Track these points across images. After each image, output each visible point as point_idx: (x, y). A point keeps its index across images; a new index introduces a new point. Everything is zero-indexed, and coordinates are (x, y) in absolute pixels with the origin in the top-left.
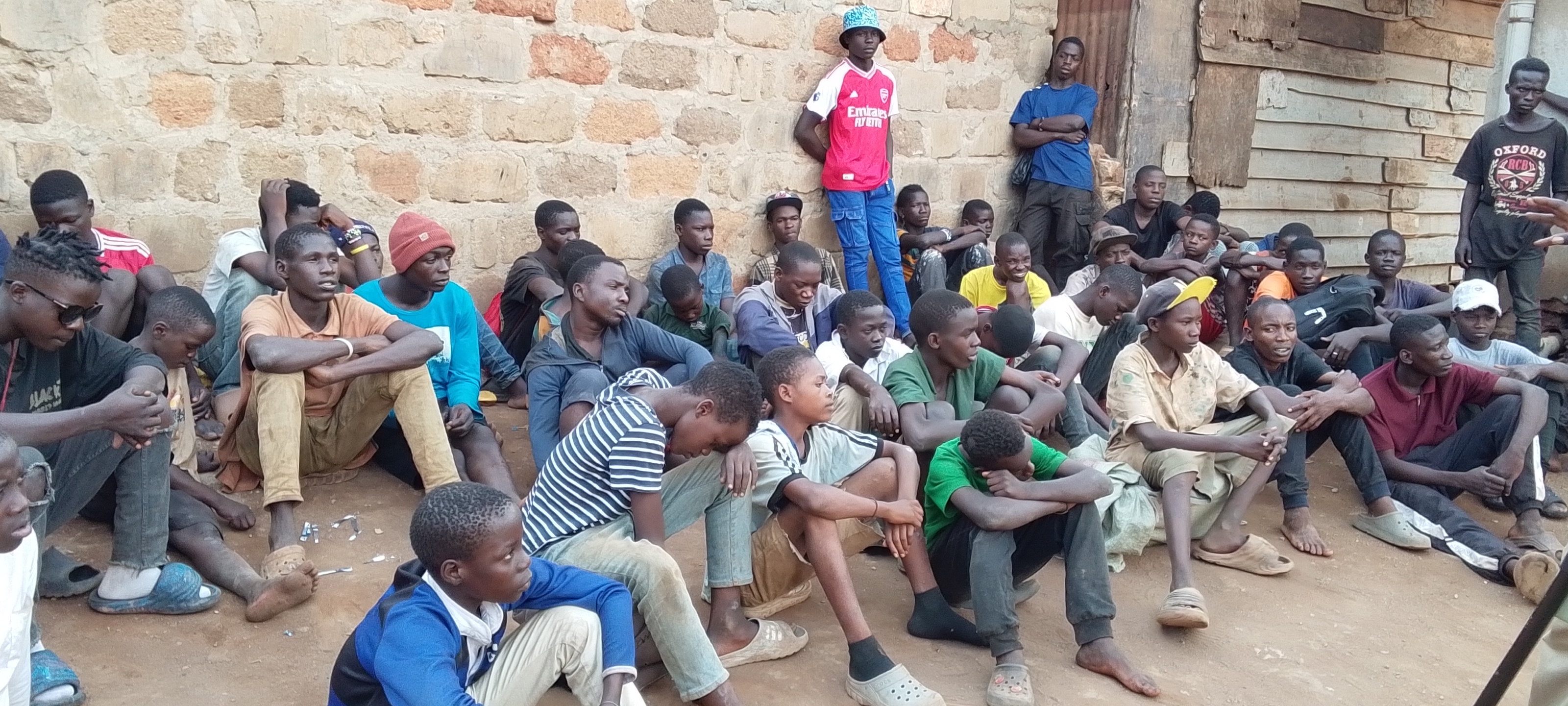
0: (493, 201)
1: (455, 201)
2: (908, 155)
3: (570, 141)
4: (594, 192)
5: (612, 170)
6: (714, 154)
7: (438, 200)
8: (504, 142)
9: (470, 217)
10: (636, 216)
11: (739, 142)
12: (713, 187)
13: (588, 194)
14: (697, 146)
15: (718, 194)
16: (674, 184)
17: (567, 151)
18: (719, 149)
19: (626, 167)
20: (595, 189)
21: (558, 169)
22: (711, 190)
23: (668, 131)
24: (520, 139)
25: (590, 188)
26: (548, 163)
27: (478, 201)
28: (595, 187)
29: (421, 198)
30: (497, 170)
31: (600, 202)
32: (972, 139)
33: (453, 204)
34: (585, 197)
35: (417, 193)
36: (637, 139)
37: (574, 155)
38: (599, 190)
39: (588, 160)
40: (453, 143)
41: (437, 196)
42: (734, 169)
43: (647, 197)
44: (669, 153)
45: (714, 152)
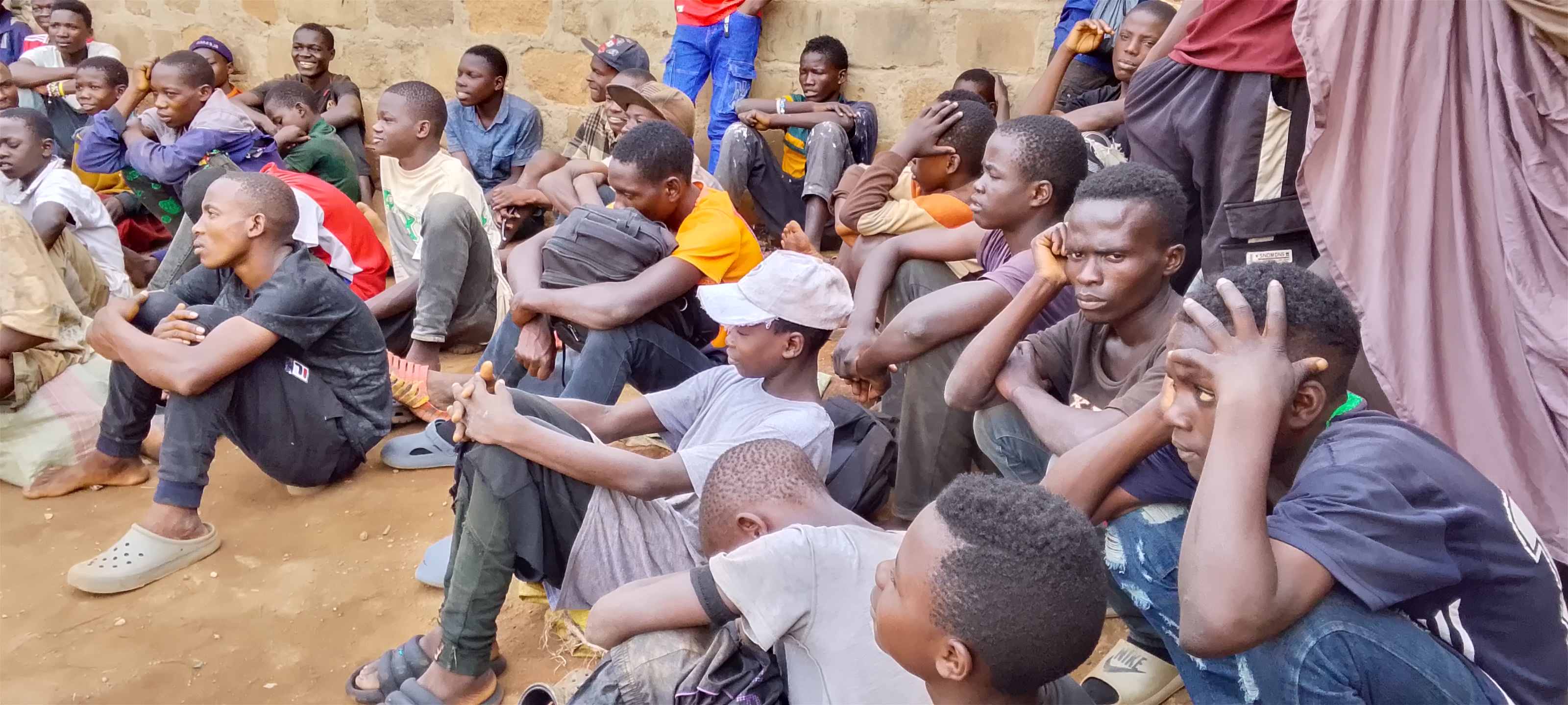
13: (424, 25)
16: (520, 20)
20: (431, 21)
25: (426, 19)
28: (430, 18)
31: (436, 34)
34: (421, 27)
35: (277, 16)
38: (434, 21)
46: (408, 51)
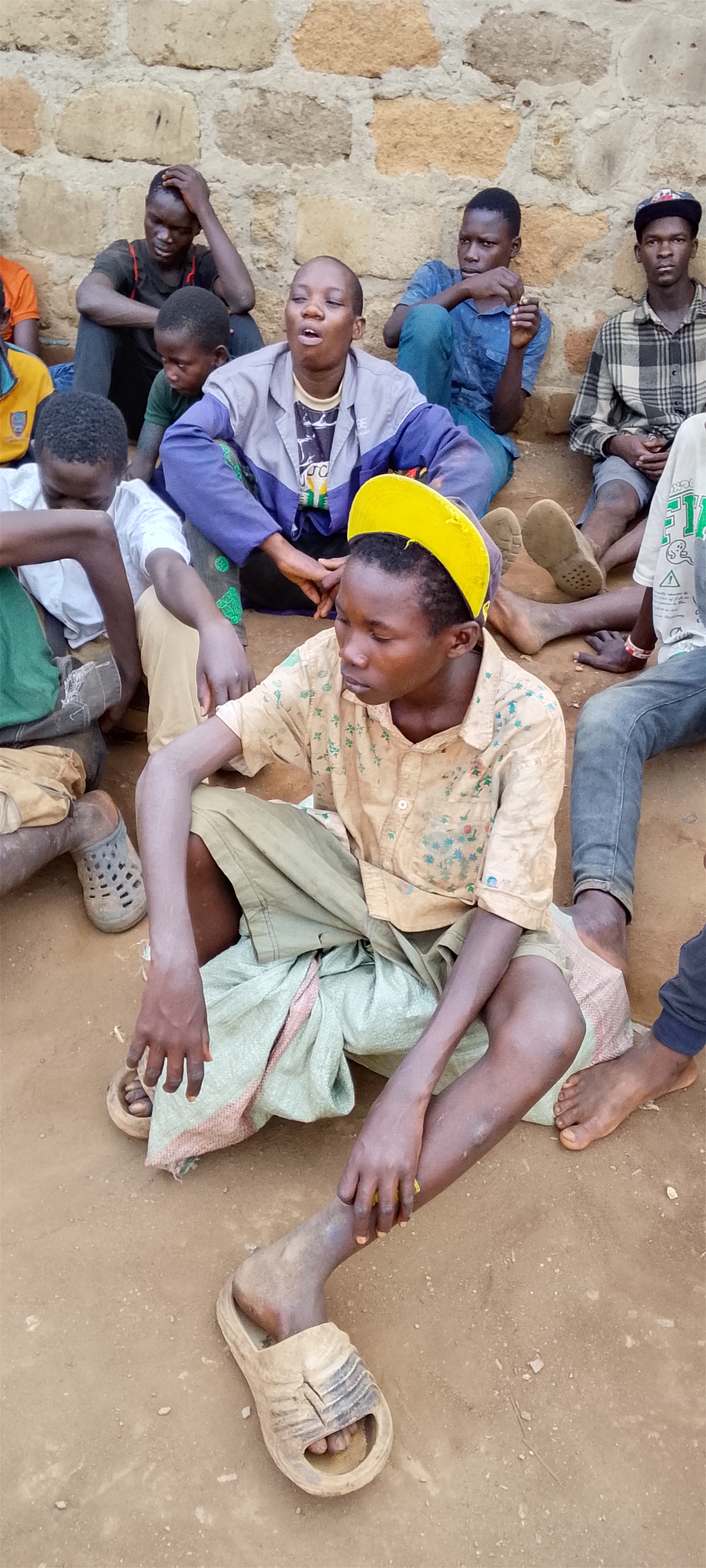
0: (145, 160)
1: (91, 158)
3: (271, 69)
4: (310, 158)
5: (344, 124)
6: (544, 102)
7: (68, 154)
8: (161, 69)
10: (384, 205)
11: (603, 82)
12: (539, 164)
13: (300, 161)
14: (514, 85)
15: (552, 178)
16: (462, 155)
17: (264, 85)
18: (559, 94)
19: (369, 117)
20: (311, 154)
21: (249, 116)
22: (535, 170)
23: (454, 56)
24: (187, 63)
25: (303, 152)
26: (232, 105)
27: (124, 160)
28: (311, 150)
29: (43, 150)
30: (151, 113)
31: (318, 177)
33: (88, 162)
34: (294, 165)
35: (37, 143)
36: (394, 69)
37: (277, 93)
38: (317, 155)
39: (301, 103)
40: (86, 67)
41: (65, 148)
42: (589, 133)
43: (407, 173)
44: (454, 96)
45: (547, 98)
46: (267, 202)
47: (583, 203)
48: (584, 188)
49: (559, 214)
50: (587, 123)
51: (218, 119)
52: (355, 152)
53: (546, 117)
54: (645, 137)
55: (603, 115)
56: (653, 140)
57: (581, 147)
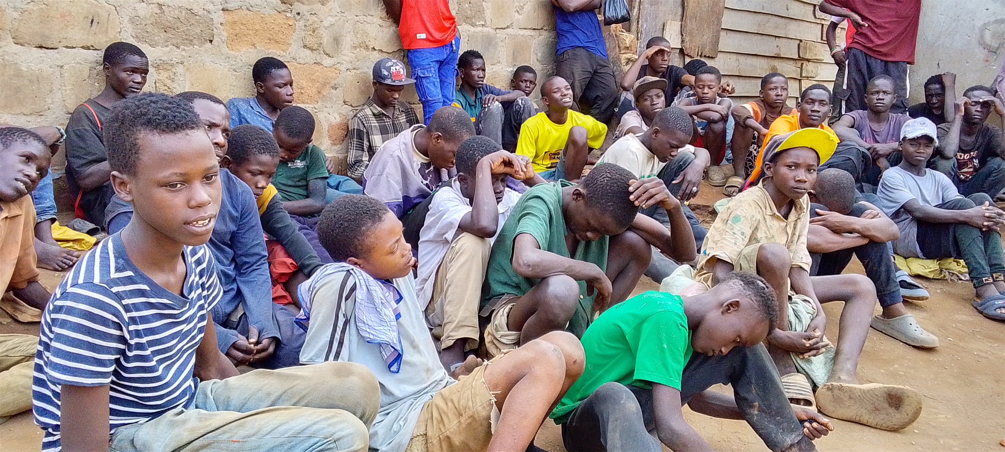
0: (83, 47)
1: (41, 47)
2: (473, 25)
4: (191, 43)
5: (208, 23)
6: (306, 13)
7: (22, 45)
9: (59, 63)
10: (234, 67)
11: (329, 5)
12: (307, 43)
14: (292, 5)
15: (312, 50)
18: (312, 10)
19: (222, 20)
20: (191, 40)
21: (152, 19)
22: (305, 46)
26: (141, 13)
27: (67, 47)
28: (191, 38)
30: (87, 17)
32: (521, 14)
33: (39, 49)
37: (169, 6)
38: (195, 41)
39: (184, 12)
41: (20, 41)
42: (326, 28)
43: (244, 50)
44: (264, 10)
45: (308, 12)
47: (327, 61)
48: (327, 54)
49: (317, 67)
50: (326, 23)
51: (132, 21)
52: (216, 39)
53: (308, 20)
54: (349, 30)
55: (332, 20)
56: (352, 31)
57: (324, 34)
